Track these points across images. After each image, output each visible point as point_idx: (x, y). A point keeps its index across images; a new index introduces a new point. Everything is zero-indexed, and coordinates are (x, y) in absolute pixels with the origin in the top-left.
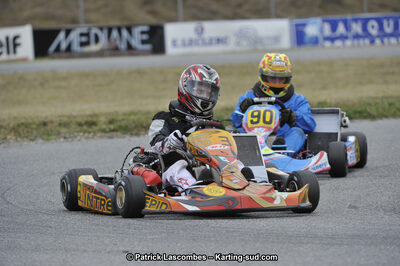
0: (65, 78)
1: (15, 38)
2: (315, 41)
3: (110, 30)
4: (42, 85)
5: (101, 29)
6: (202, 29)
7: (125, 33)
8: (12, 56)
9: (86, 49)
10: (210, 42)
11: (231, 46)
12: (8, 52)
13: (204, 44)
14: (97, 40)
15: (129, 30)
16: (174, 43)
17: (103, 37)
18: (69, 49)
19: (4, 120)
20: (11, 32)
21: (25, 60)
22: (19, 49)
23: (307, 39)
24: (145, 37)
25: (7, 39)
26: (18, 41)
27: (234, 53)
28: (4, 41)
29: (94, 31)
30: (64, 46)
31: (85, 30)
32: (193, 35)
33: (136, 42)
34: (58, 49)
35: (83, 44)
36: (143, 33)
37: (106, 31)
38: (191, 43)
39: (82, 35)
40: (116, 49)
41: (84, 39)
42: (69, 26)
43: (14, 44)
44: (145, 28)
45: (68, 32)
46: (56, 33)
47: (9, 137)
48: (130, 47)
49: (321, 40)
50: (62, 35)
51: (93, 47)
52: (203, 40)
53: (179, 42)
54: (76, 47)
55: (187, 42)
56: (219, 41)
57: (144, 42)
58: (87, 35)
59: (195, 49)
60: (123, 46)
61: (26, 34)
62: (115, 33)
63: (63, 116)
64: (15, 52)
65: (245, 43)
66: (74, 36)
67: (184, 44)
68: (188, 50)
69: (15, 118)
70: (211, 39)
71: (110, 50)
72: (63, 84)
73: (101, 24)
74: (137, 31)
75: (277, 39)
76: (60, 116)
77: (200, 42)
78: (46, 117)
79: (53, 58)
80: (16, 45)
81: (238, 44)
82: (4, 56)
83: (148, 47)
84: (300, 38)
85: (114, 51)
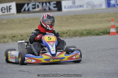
0: (27, 20)
1: (10, 6)
2: (114, 6)
3: (43, 3)
4: (20, 23)
5: (40, 3)
6: (75, 2)
7: (48, 4)
8: (9, 13)
9: (35, 10)
10: (78, 7)
11: (85, 8)
12: (7, 12)
13: (76, 7)
14: (38, 7)
15: (49, 3)
16: (65, 7)
17: (40, 6)
18: (28, 10)
19: (7, 35)
20: (8, 4)
21: (13, 14)
22: (11, 10)
23: (111, 5)
24: (55, 5)
25: (7, 7)
26: (11, 8)
27: (86, 10)
28: (6, 8)
29: (37, 4)
30: (27, 9)
31: (34, 4)
32: (72, 5)
33: (52, 7)
34: (25, 10)
35: (33, 8)
36: (54, 4)
37: (41, 4)
38: (71, 7)
39: (33, 5)
40: (45, 10)
41: (34, 7)
42: (28, 2)
43: (9, 9)
44: (55, 2)
45: (28, 4)
46: (24, 5)
47: (9, 41)
48: (50, 9)
49: (116, 5)
50: (26, 5)
51: (37, 9)
52: (75, 6)
53: (67, 7)
54: (31, 9)
55: (69, 7)
56: (80, 6)
57: (54, 7)
58: (35, 5)
59: (72, 9)
60: (47, 9)
61: (13, 5)
62: (44, 4)
63: (28, 33)
64: (10, 11)
65: (90, 7)
66: (30, 5)
67: (68, 8)
68: (70, 10)
69: (11, 34)
70: (78, 6)
71: (42, 10)
72: (27, 22)
73: (39, 1)
74: (52, 3)
75: (101, 5)
76: (27, 33)
77: (74, 7)
78: (22, 34)
79: (23, 13)
80: (10, 9)
81: (87, 7)
82: (6, 13)
83: (56, 9)
84: (109, 5)
85: (44, 10)
